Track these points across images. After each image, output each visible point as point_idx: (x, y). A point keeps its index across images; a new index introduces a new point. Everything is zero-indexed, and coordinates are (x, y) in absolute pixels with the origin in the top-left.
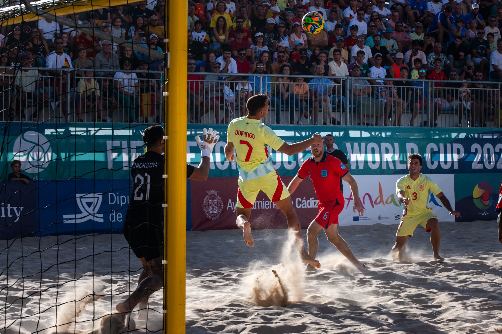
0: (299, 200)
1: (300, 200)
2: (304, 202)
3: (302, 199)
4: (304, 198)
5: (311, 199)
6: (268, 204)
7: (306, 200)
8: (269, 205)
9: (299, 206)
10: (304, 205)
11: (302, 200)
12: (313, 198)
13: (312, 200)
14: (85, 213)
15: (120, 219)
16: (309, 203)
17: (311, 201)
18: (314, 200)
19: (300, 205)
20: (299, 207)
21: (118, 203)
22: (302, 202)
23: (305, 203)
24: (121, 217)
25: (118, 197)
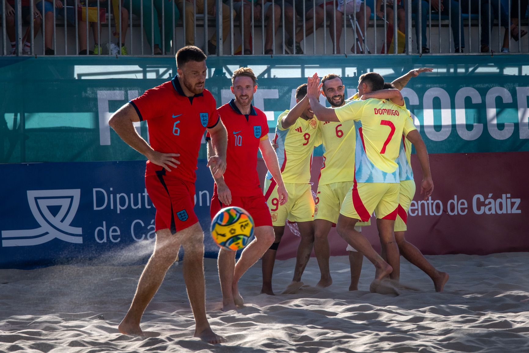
0: (478, 199)
1: (482, 199)
2: (490, 203)
3: (486, 198)
4: (490, 195)
5: (504, 196)
6: (416, 207)
7: (495, 198)
8: (417, 210)
9: (479, 209)
10: (490, 209)
11: (485, 200)
12: (509, 195)
13: (507, 198)
14: (45, 227)
15: (115, 237)
16: (501, 204)
17: (504, 201)
18: (511, 198)
19: (482, 208)
20: (481, 212)
21: (112, 208)
22: (487, 202)
23: (492, 205)
24: (119, 233)
25: (112, 195)
